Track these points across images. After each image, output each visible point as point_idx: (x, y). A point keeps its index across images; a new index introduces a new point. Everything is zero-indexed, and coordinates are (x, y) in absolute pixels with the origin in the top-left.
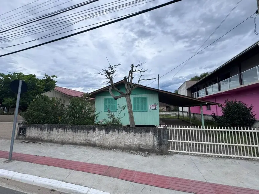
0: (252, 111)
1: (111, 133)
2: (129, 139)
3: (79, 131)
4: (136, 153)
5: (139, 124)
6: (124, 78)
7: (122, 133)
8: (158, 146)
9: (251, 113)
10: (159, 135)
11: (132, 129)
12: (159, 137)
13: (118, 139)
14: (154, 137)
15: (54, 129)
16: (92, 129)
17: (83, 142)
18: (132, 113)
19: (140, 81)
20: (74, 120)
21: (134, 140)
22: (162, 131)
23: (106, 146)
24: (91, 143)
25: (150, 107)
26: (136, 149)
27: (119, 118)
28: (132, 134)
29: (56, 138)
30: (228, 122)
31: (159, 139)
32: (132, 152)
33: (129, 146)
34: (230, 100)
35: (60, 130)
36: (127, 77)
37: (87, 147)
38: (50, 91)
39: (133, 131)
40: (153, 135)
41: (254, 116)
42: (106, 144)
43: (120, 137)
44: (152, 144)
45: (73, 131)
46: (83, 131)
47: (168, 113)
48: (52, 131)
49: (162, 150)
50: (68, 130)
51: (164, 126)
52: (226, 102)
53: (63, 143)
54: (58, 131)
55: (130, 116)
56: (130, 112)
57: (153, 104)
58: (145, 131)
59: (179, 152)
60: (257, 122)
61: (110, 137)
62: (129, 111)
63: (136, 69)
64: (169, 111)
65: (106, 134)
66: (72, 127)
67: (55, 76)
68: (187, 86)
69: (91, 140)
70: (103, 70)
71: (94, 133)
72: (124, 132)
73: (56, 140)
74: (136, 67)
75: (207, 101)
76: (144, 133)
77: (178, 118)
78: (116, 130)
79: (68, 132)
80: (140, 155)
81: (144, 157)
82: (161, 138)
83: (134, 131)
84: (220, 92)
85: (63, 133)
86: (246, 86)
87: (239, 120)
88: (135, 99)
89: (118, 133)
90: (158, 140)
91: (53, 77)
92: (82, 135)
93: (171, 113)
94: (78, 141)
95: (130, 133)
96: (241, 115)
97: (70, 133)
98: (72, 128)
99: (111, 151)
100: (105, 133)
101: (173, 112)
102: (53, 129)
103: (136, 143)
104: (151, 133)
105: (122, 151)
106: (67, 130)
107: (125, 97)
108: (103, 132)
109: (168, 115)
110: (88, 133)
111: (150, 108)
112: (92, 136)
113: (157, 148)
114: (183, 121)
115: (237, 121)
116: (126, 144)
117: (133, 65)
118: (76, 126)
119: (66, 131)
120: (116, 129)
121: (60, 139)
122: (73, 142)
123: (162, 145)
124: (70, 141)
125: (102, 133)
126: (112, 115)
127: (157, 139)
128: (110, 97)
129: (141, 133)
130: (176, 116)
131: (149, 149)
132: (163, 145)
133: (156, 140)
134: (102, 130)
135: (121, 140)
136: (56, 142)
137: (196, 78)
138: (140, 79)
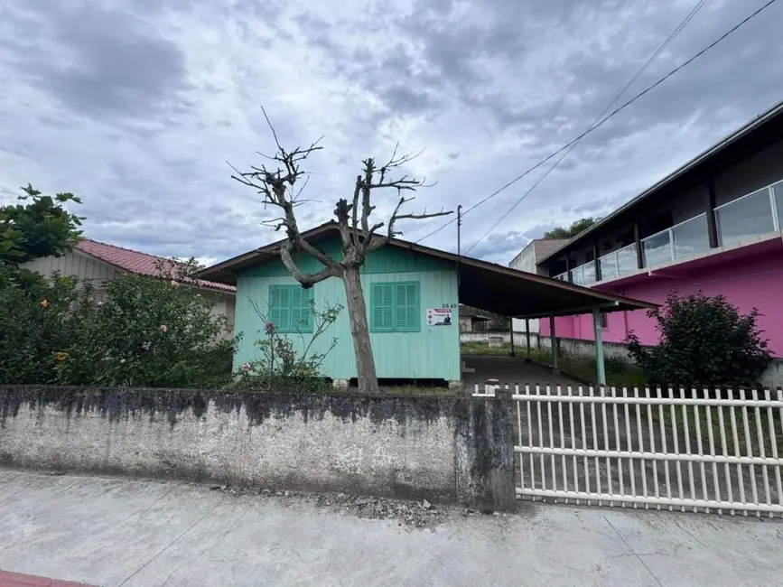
0: (756, 329)
1: (271, 421)
2: (349, 444)
3: (133, 414)
4: (379, 508)
5: (392, 376)
6: (337, 205)
7: (321, 419)
8: (472, 475)
9: (755, 334)
10: (479, 429)
11: (363, 403)
12: (476, 435)
13: (304, 445)
14: (455, 437)
15: (25, 408)
16: (189, 404)
17: (152, 461)
18: (367, 337)
19: (397, 220)
20: (124, 365)
21: (373, 451)
22: (490, 412)
23: (250, 478)
24: (186, 465)
25: (430, 317)
26: (382, 487)
27: (315, 357)
28: (365, 422)
29: (31, 445)
30: (683, 367)
31: (477, 446)
32: (361, 506)
33: (350, 476)
34: (683, 295)
35: (50, 410)
36: (348, 204)
37: (168, 484)
38: (58, 256)
39: (366, 411)
40: (453, 429)
41: (764, 345)
42: (249, 470)
43: (310, 440)
44: (449, 467)
45: (108, 414)
46: (152, 414)
47: (479, 338)
48: (15, 415)
49: (489, 494)
50: (87, 409)
51: (497, 387)
52: (670, 301)
53: (59, 467)
54: (40, 416)
55: (360, 346)
56: (360, 334)
57: (439, 307)
58: (420, 413)
59: (557, 498)
60: (777, 365)
61: (268, 439)
62: (355, 328)
63: (382, 178)
64: (482, 331)
65: (250, 425)
66: (103, 399)
67: (70, 196)
68: (536, 255)
69: (184, 451)
70: (254, 171)
71: (201, 424)
72: (328, 414)
73: (32, 453)
74: (383, 170)
75: (619, 298)
76: (415, 421)
77: (513, 354)
78: (296, 409)
79: (84, 421)
80: (397, 521)
81: (416, 531)
82: (486, 441)
83: (372, 410)
84: (644, 271)
85: (62, 423)
86: (731, 251)
87: (720, 360)
88: (376, 288)
89: (306, 421)
90: (474, 450)
91: (62, 198)
92: (145, 429)
93: (486, 337)
94: (128, 459)
95: (354, 419)
96: (727, 342)
97: (94, 422)
98: (102, 403)
99: (272, 502)
100: (247, 422)
101: (493, 335)
102: (17, 408)
103: (381, 463)
104: (442, 420)
105: (320, 504)
106: (79, 410)
107: (340, 275)
108: (238, 419)
109: (480, 343)
110: (173, 422)
111: (428, 319)
112: (189, 437)
113: (469, 484)
114: (528, 361)
115: (712, 361)
116: (338, 470)
117: (370, 160)
118: (122, 390)
119: (74, 413)
120: (293, 406)
121: (47, 451)
122: (106, 462)
123: (489, 469)
124: (94, 457)
125: (232, 423)
126: (280, 345)
127: (469, 446)
128: (290, 281)
129: (401, 421)
130: (502, 348)
131: (434, 490)
132: (493, 472)
133: (465, 448)
134: (234, 410)
135: (314, 449)
136: (31, 466)
137: (560, 234)
138: (396, 215)
